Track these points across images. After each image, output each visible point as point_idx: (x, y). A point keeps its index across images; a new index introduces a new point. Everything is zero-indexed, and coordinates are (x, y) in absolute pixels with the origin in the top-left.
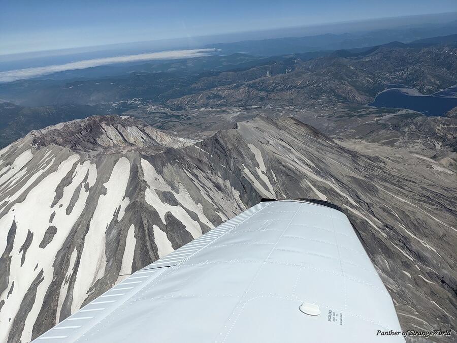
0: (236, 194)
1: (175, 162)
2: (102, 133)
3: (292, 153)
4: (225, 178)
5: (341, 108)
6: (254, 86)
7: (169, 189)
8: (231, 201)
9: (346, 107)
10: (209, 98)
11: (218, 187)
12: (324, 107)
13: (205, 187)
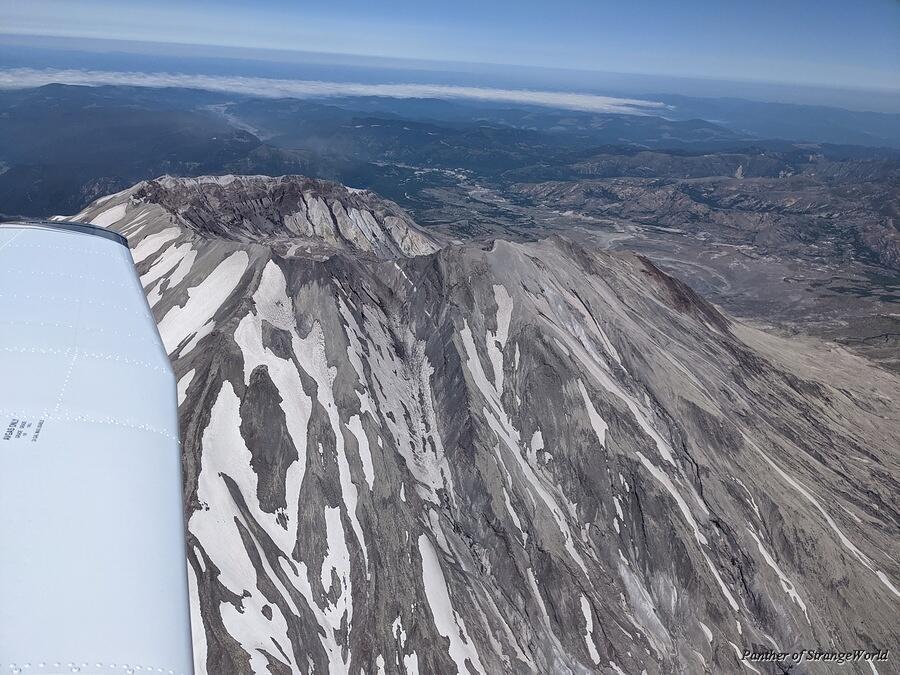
0: (427, 370)
1: (329, 280)
2: (298, 209)
4: (420, 336)
7: (290, 326)
9: (867, 273)
11: (399, 350)
13: (369, 342)
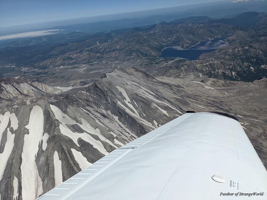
0: (116, 118)
1: (74, 104)
2: (3, 90)
3: (141, 88)
4: (106, 109)
5: (145, 60)
6: (91, 51)
7: (75, 123)
8: (114, 123)
10: (64, 60)
11: (104, 116)
12: (135, 60)
13: (97, 117)
